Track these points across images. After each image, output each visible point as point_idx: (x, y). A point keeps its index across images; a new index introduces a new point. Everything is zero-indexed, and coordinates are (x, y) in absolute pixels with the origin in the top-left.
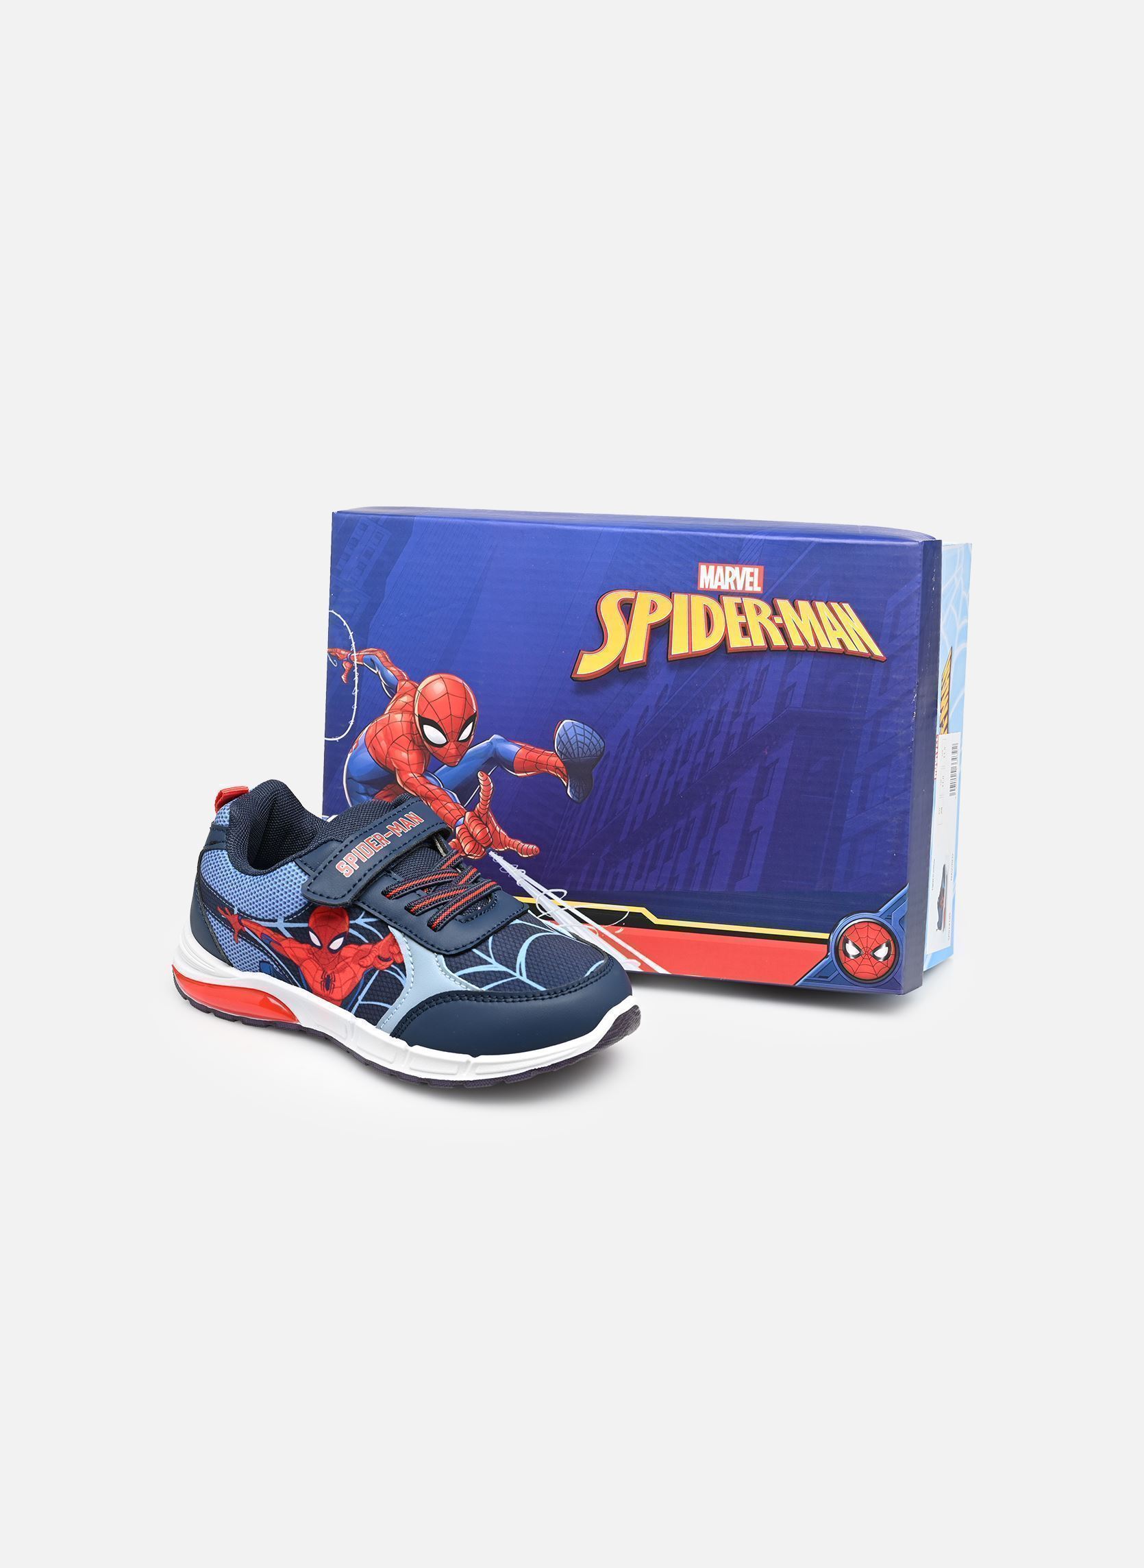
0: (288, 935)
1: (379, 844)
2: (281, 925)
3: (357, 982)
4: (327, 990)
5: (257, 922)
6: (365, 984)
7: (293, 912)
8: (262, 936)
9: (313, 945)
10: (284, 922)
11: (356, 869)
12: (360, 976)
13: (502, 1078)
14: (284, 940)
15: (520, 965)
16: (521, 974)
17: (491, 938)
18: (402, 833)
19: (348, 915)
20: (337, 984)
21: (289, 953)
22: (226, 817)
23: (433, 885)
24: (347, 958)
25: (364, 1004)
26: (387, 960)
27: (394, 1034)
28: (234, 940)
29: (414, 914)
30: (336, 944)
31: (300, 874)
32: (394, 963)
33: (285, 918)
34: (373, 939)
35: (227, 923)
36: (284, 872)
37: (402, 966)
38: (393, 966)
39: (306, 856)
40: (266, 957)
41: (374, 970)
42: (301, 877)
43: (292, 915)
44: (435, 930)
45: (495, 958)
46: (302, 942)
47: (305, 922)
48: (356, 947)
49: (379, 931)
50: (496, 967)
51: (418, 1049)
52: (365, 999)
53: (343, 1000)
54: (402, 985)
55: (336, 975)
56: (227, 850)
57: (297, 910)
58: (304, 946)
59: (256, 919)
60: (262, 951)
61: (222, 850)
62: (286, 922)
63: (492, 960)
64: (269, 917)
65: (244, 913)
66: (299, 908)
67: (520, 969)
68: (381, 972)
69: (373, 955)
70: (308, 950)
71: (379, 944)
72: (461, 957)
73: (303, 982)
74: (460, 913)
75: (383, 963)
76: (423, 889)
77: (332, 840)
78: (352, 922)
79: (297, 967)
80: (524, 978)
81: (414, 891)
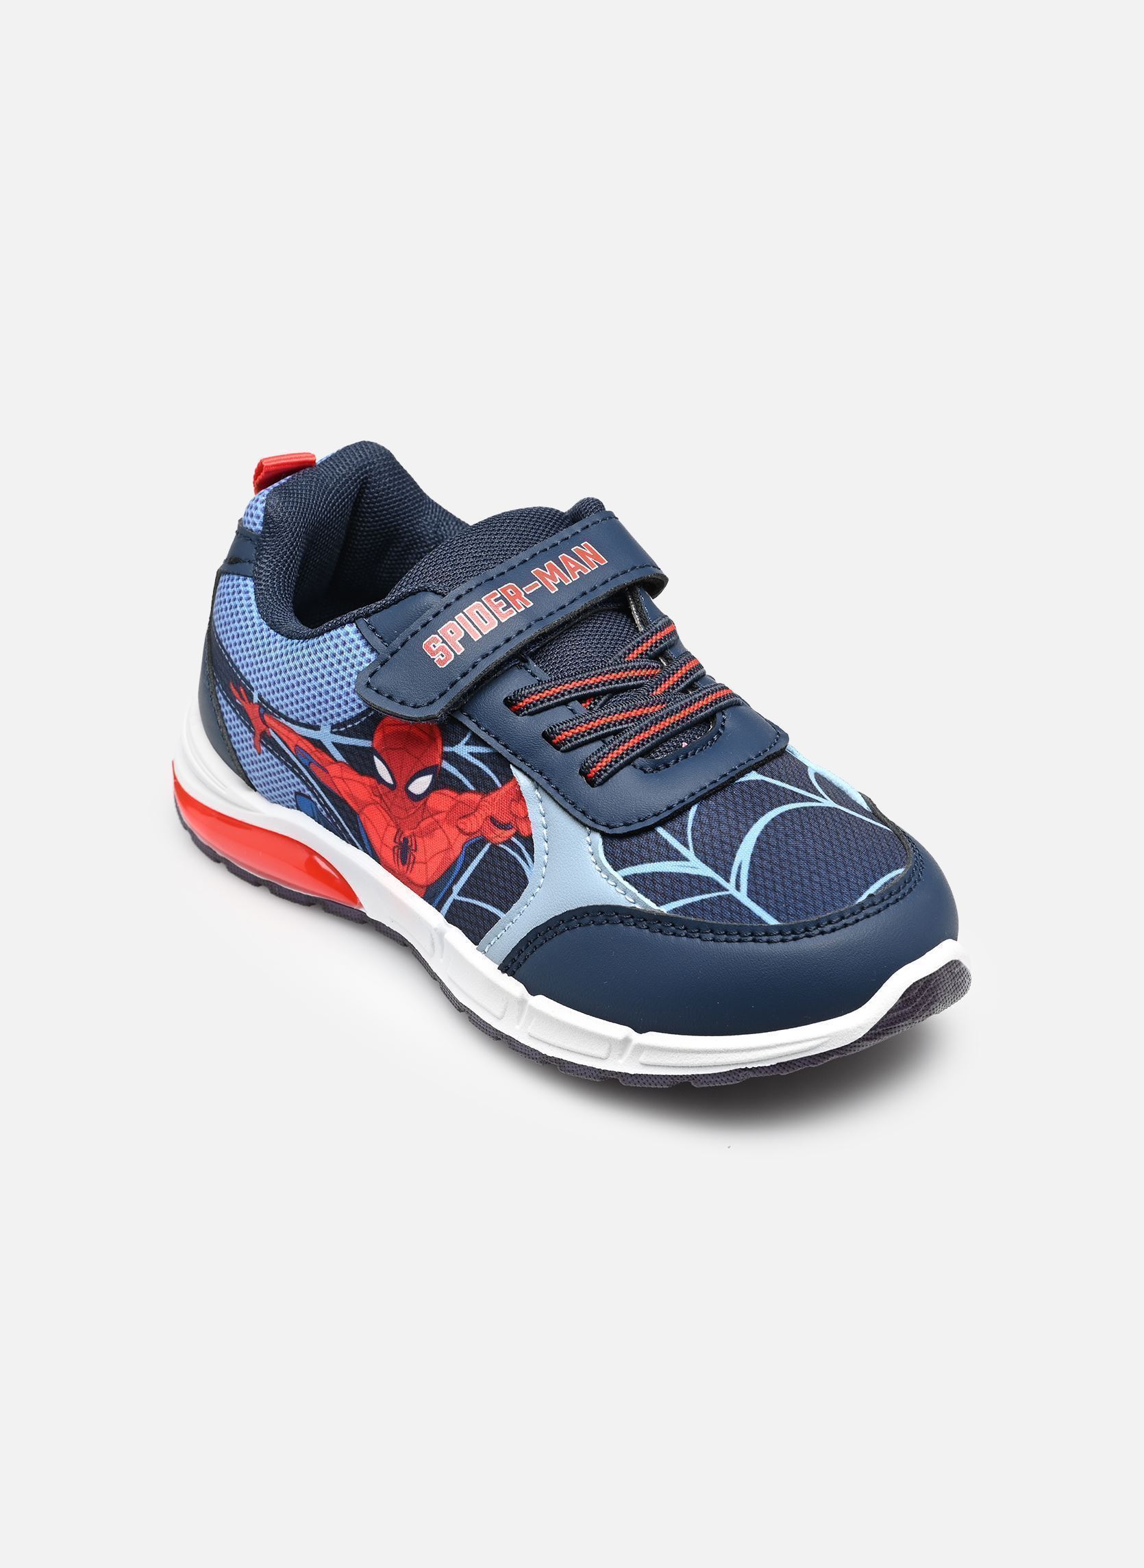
0: (338, 756)
1: (509, 606)
2: (326, 736)
3: (453, 857)
4: (404, 864)
5: (289, 724)
6: (466, 865)
7: (346, 717)
8: (297, 750)
9: (380, 780)
10: (332, 732)
11: (459, 654)
12: (457, 850)
13: (687, 1076)
14: (332, 763)
15: (740, 868)
16: (738, 887)
17: (694, 809)
18: (560, 585)
19: (442, 735)
20: (419, 856)
21: (341, 788)
22: (258, 517)
23: (603, 693)
24: (438, 813)
25: (461, 902)
26: (505, 827)
27: (506, 968)
28: (255, 747)
29: (558, 749)
30: (420, 785)
31: (363, 649)
32: (517, 835)
33: (333, 727)
34: (484, 786)
35: (243, 714)
36: (335, 641)
37: (529, 842)
38: (514, 840)
39: (377, 616)
40: (305, 787)
41: (483, 842)
42: (364, 654)
43: (344, 723)
44: (592, 783)
45: (695, 849)
46: (362, 774)
47: (366, 738)
48: (454, 794)
49: (494, 772)
50: (695, 866)
51: (542, 1003)
52: (463, 892)
53: (428, 887)
54: (525, 878)
55: (419, 840)
56: (254, 579)
57: (353, 714)
58: (366, 780)
59: (287, 719)
60: (298, 776)
61: (246, 576)
62: (335, 733)
63: (689, 853)
64: (307, 720)
65: (268, 704)
66: (358, 711)
67: (738, 876)
68: (494, 847)
69: (481, 815)
70: (372, 788)
71: (494, 795)
72: (634, 840)
73: (366, 841)
74: (642, 755)
75: (499, 832)
76: (582, 699)
77: (426, 590)
78: (447, 749)
79: (355, 814)
80: (742, 896)
81: (566, 703)
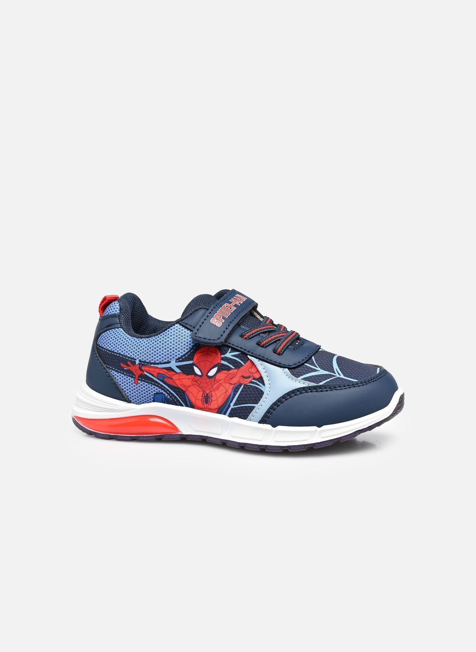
0: (178, 371)
1: (230, 309)
2: (173, 365)
3: (228, 394)
4: (206, 404)
5: (156, 366)
6: (235, 395)
7: (182, 354)
9: (196, 375)
10: (176, 362)
11: (223, 322)
12: (230, 390)
13: (338, 438)
14: (175, 374)
15: (337, 370)
16: (339, 375)
17: (313, 358)
18: (239, 304)
19: (220, 352)
20: (214, 398)
21: (178, 384)
22: (118, 308)
24: (220, 380)
25: (235, 408)
26: (249, 377)
27: (260, 422)
29: (263, 347)
30: (212, 372)
31: (184, 330)
32: (254, 379)
33: (176, 360)
34: (238, 366)
35: (130, 373)
36: (173, 330)
37: (261, 380)
38: (253, 381)
39: (186, 320)
40: (160, 389)
41: (240, 385)
42: (185, 332)
43: (181, 357)
44: (279, 354)
45: (320, 367)
46: (188, 374)
47: (191, 360)
48: (226, 372)
49: (241, 360)
50: (323, 372)
51: (279, 428)
52: (235, 404)
53: (219, 408)
54: (262, 391)
55: (213, 393)
56: (122, 328)
57: (185, 353)
58: (190, 376)
59: (154, 364)
60: (157, 386)
61: (118, 328)
62: (177, 362)
63: (319, 369)
64: (165, 361)
65: (145, 362)
66: (187, 351)
67: (338, 372)
68: (245, 385)
69: (238, 375)
70: (192, 379)
71: (242, 368)
72: (299, 368)
73: (188, 402)
74: (290, 345)
75: (246, 380)
76: (263, 333)
77: (201, 308)
78: (223, 356)
79: (184, 392)
80: (342, 376)
81: (259, 334)
